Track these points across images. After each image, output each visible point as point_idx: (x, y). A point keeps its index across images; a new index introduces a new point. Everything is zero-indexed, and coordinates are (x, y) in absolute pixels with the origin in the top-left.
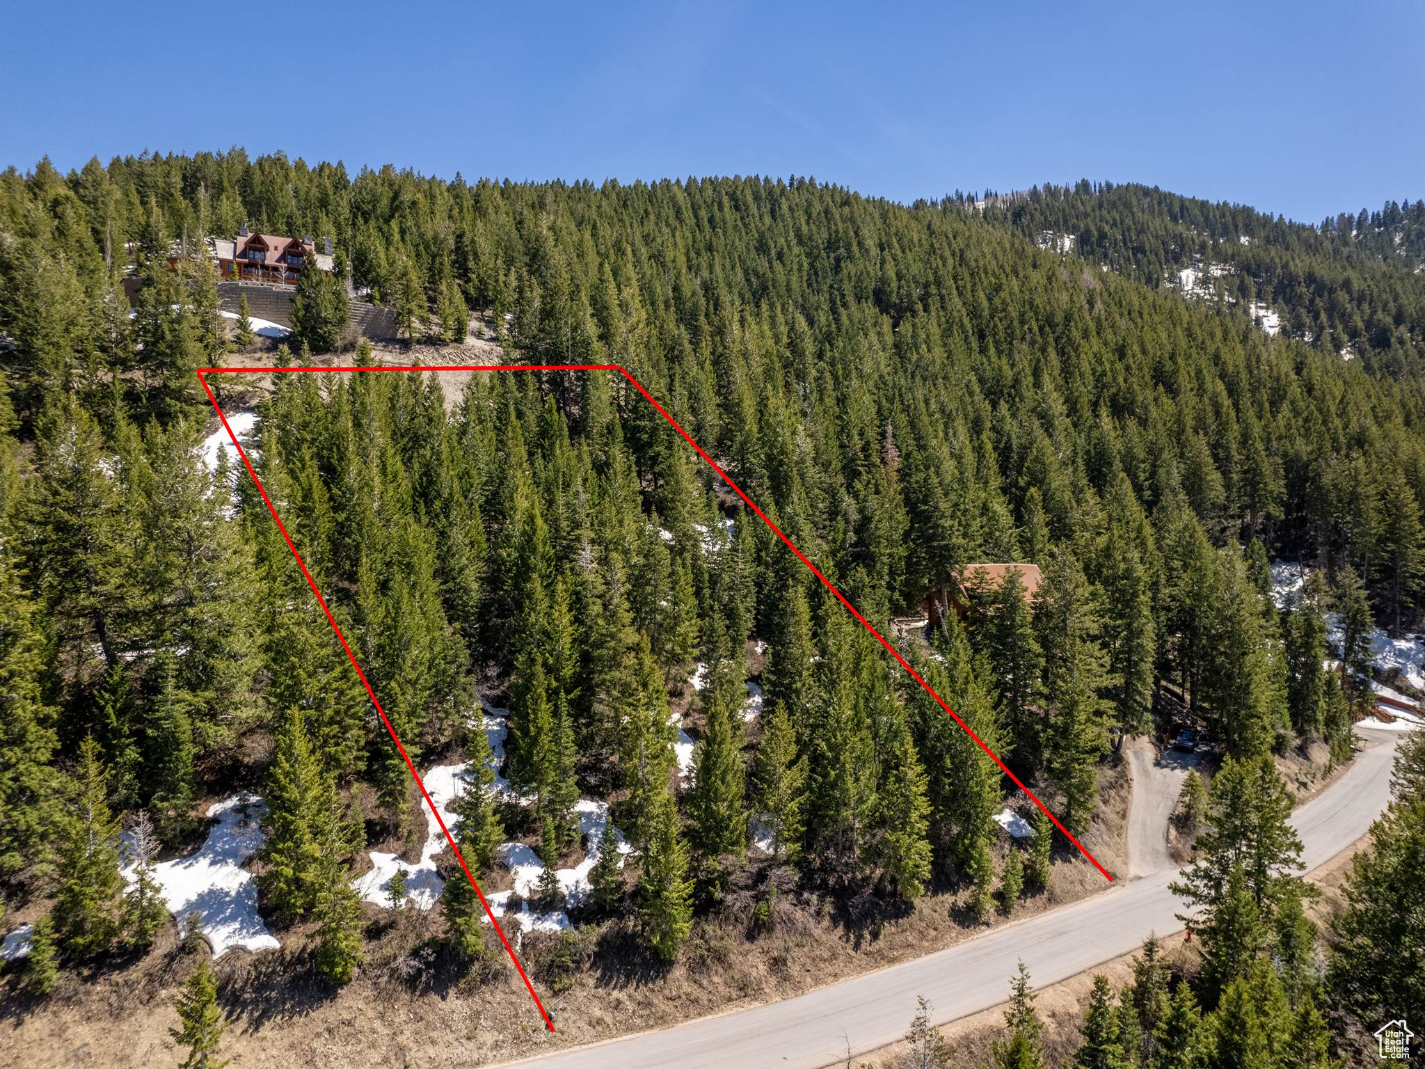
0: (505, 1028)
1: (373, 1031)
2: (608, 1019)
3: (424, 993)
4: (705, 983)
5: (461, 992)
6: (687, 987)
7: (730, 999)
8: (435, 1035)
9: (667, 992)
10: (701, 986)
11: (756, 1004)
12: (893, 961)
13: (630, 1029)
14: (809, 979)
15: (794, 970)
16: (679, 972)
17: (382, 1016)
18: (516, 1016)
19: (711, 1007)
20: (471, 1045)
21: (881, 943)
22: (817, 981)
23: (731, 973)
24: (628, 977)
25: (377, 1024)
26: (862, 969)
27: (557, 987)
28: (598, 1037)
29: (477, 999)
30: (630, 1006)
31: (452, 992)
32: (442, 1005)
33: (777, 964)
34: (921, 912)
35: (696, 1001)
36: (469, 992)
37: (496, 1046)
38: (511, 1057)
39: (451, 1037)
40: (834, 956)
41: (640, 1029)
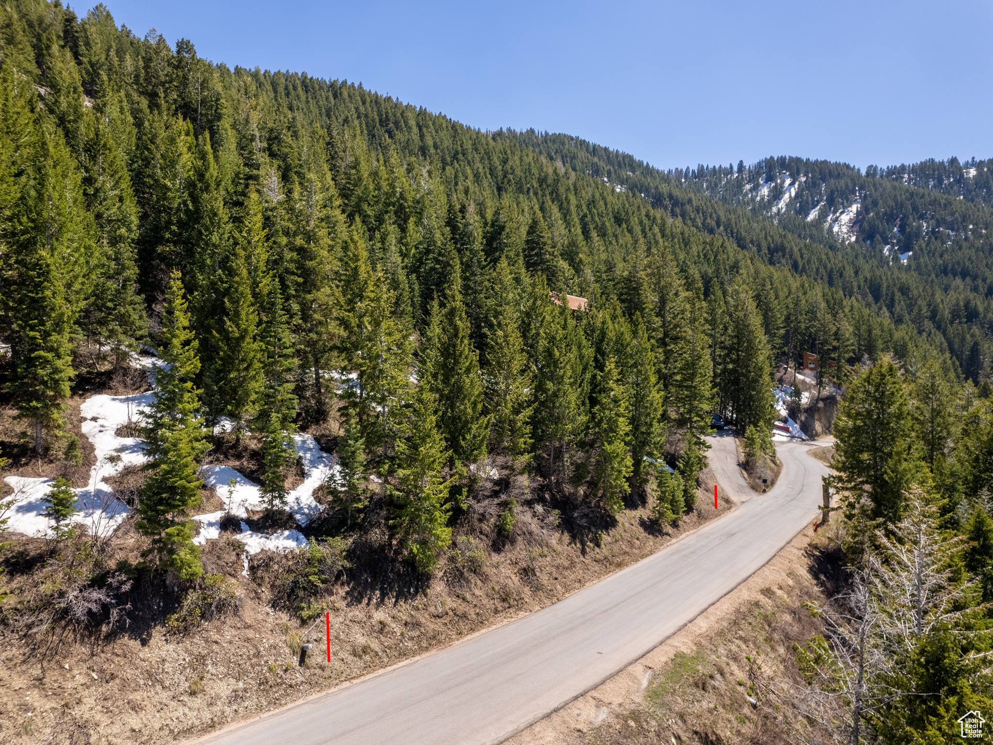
0: (246, 672)
2: (375, 645)
3: (111, 637)
4: (468, 596)
5: (173, 632)
6: (451, 603)
7: (496, 611)
8: (137, 696)
9: (432, 609)
10: (464, 599)
11: (522, 614)
12: (620, 565)
13: (403, 654)
14: (559, 587)
15: (544, 579)
16: (438, 587)
18: (258, 655)
19: (480, 622)
20: (197, 702)
21: (605, 551)
22: (567, 589)
23: (491, 585)
24: (383, 595)
26: (599, 575)
27: (305, 614)
28: (368, 668)
29: (197, 639)
30: (397, 628)
31: (157, 634)
32: (145, 652)
33: (527, 573)
34: (623, 525)
35: (464, 616)
36: (184, 631)
37: (236, 697)
38: (260, 708)
39: (164, 696)
40: (573, 564)
41: (414, 653)
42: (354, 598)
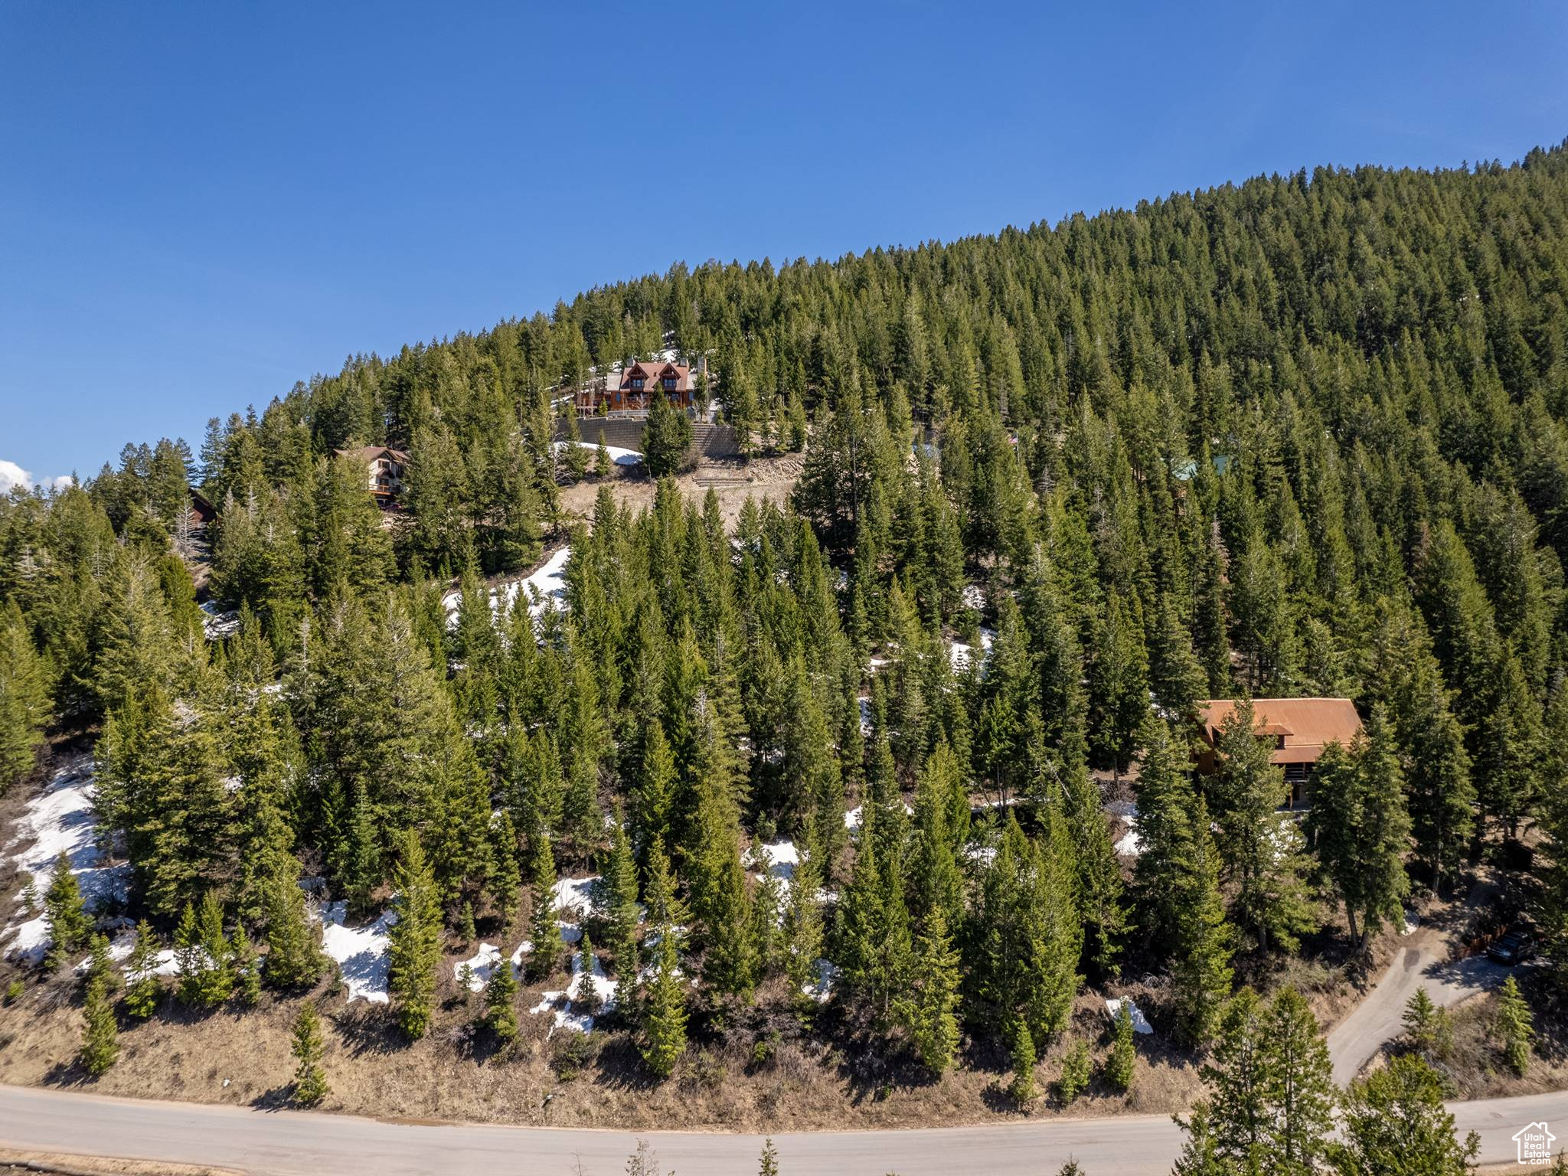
0: (514, 1099)
1: (425, 1078)
2: (594, 1112)
3: (468, 1057)
4: (688, 1102)
5: (493, 1064)
6: (671, 1102)
7: (706, 1122)
8: (464, 1091)
9: (652, 1102)
10: (684, 1104)
11: (728, 1132)
12: (892, 1125)
13: (607, 1124)
14: (791, 1123)
15: (781, 1110)
16: (669, 1088)
17: (434, 1068)
18: (525, 1092)
19: (686, 1124)
20: (485, 1105)
21: (884, 1106)
22: (799, 1125)
23: (716, 1100)
24: (623, 1083)
25: (429, 1074)
26: (853, 1122)
27: (563, 1076)
28: (580, 1124)
29: (502, 1072)
30: (615, 1106)
31: (487, 1062)
32: (477, 1070)
33: (766, 1103)
34: (946, 1085)
35: (675, 1116)
36: (498, 1065)
37: (502, 1111)
38: (508, 1122)
39: (474, 1095)
40: (827, 1108)
41: (616, 1126)
42: (601, 1080)
